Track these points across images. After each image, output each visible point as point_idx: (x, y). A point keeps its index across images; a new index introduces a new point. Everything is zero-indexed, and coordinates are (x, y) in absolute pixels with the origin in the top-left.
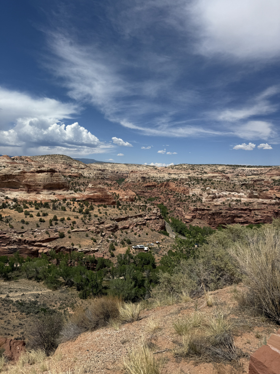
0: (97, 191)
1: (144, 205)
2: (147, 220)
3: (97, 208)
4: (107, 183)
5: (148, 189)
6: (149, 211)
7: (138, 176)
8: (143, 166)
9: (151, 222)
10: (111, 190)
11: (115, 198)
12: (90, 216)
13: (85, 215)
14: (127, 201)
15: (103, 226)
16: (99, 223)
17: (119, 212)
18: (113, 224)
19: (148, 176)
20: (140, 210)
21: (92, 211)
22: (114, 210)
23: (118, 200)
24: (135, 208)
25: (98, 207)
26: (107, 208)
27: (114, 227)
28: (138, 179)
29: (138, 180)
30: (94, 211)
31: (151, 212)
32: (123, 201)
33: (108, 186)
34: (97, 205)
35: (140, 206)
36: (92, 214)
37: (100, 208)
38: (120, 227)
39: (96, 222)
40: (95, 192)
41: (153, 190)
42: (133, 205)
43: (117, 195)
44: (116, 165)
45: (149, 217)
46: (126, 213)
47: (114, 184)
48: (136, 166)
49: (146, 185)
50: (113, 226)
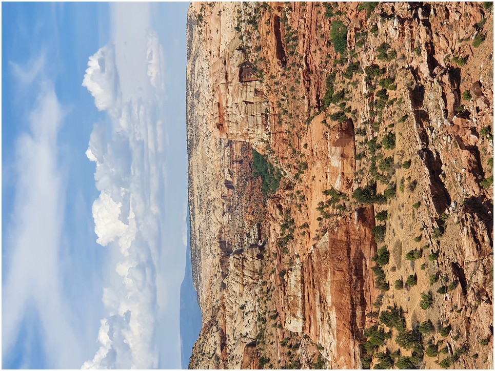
0: (314, 294)
1: (365, 75)
2: (432, 63)
3: (390, 292)
4: (281, 244)
5: (292, 53)
6: (394, 53)
7: (239, 100)
8: (192, 72)
9: (443, 44)
10: (306, 225)
11: (343, 207)
12: (429, 326)
13: (427, 346)
14: (351, 153)
15: (472, 266)
16: (459, 285)
17: (403, 196)
18: (462, 222)
19: (237, 53)
20: (391, 98)
21: (405, 315)
22: (395, 216)
23: (349, 193)
24: (380, 120)
25: (387, 286)
26: (390, 248)
27: (473, 217)
28: (251, 96)
29: (258, 99)
30: (404, 309)
31: (395, 46)
32: (356, 174)
33: (290, 237)
34: (376, 293)
35: (370, 95)
36: (423, 319)
37: (391, 278)
38: (473, 190)
39: (458, 299)
40: (321, 301)
41: (296, 32)
42: (370, 130)
43: (330, 197)
44: (196, 192)
45: (419, 53)
46: (409, 163)
47: (280, 207)
48: (193, 106)
49: (276, 60)
50: (468, 224)
